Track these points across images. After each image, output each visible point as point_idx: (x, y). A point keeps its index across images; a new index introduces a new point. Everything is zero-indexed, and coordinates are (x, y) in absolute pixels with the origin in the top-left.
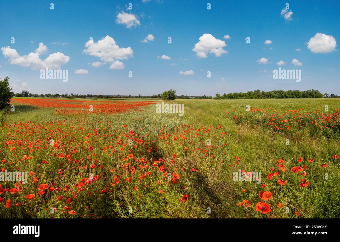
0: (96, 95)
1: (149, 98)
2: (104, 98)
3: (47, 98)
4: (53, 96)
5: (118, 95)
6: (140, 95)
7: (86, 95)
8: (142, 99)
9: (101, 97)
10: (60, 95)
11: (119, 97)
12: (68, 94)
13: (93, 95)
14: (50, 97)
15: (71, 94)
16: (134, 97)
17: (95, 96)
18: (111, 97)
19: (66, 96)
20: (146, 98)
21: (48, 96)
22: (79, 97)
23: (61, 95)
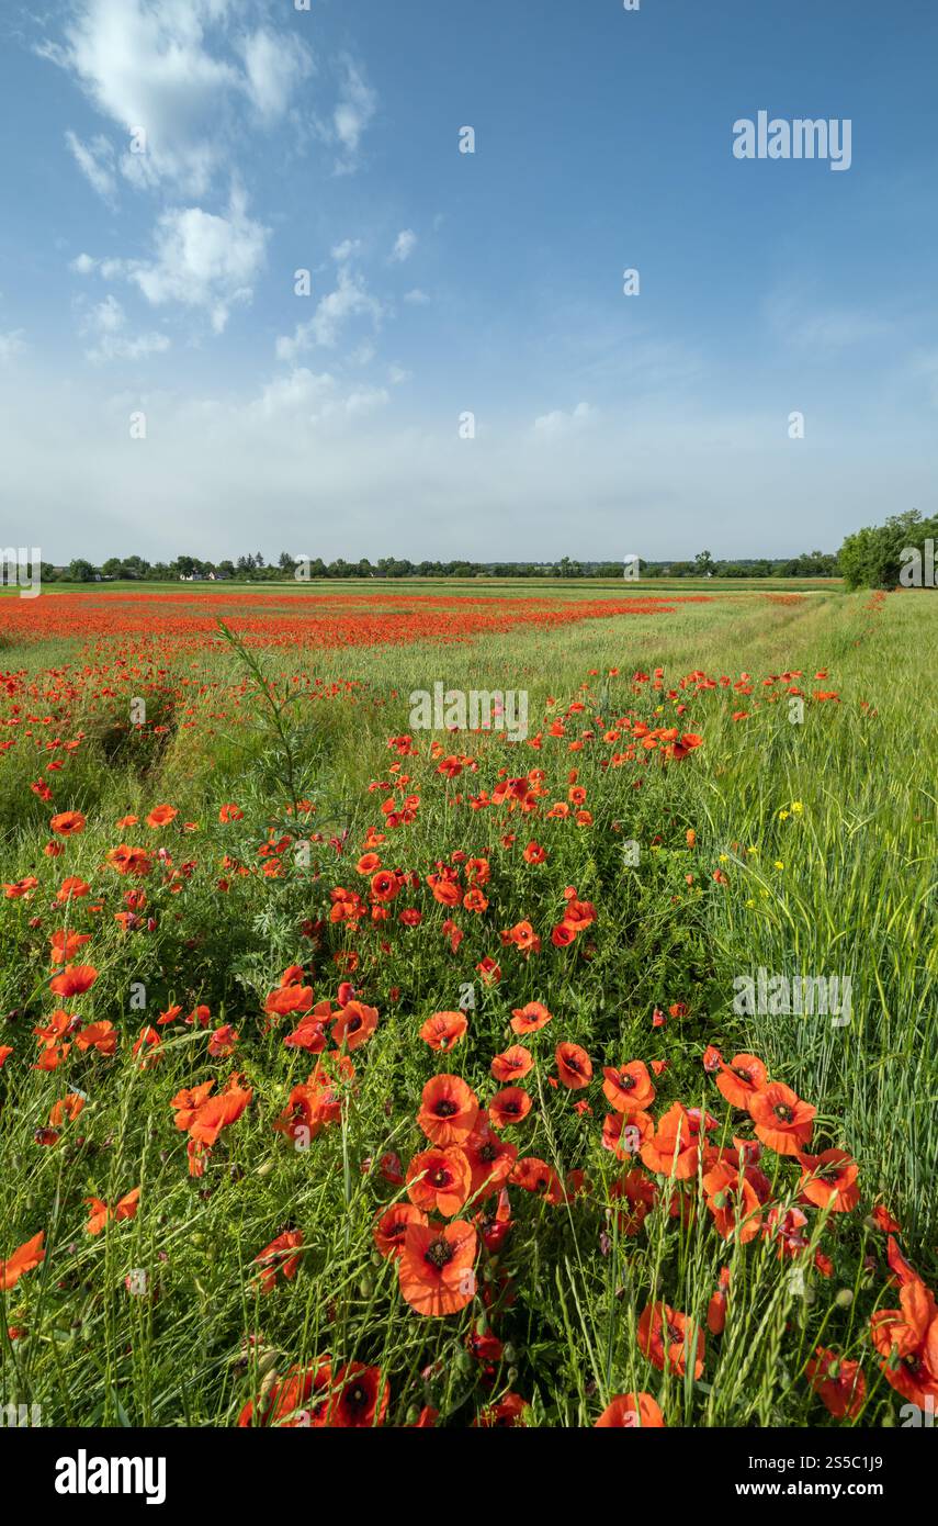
0: (434, 562)
1: (770, 574)
2: (477, 579)
3: (121, 588)
4: (163, 574)
5: (565, 562)
6: (708, 554)
7: (374, 563)
8: (718, 580)
9: (460, 575)
10: (209, 567)
11: (570, 574)
12: (260, 558)
13: (412, 563)
14: (141, 579)
15: (278, 558)
16: (667, 571)
17: (428, 570)
18: (522, 575)
19: (248, 570)
20: (744, 575)
21: (126, 576)
22: (329, 576)
23: (217, 564)
